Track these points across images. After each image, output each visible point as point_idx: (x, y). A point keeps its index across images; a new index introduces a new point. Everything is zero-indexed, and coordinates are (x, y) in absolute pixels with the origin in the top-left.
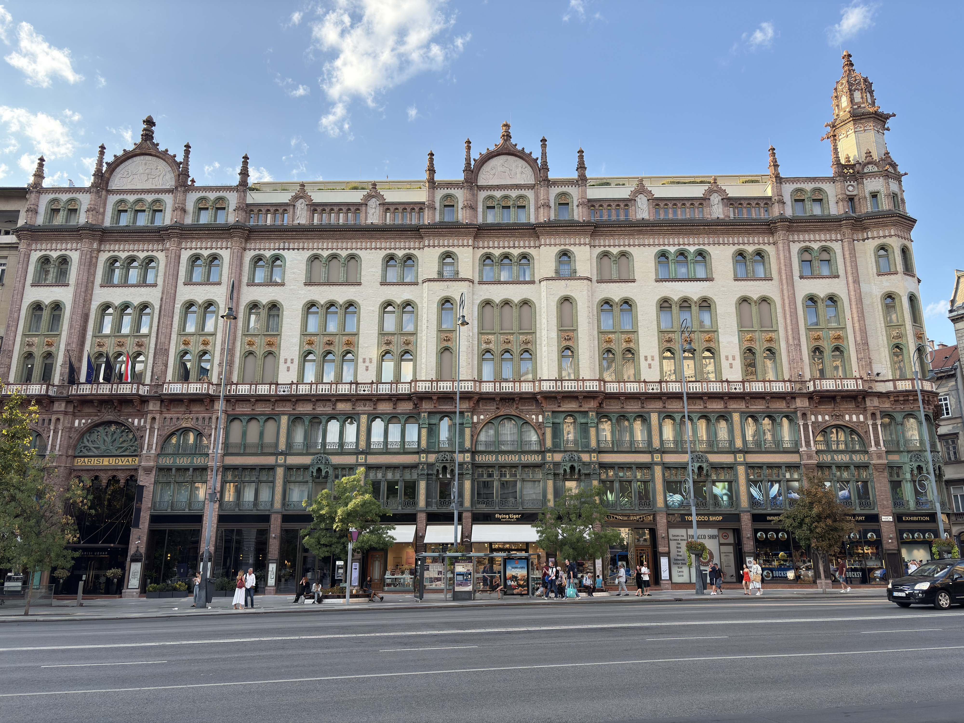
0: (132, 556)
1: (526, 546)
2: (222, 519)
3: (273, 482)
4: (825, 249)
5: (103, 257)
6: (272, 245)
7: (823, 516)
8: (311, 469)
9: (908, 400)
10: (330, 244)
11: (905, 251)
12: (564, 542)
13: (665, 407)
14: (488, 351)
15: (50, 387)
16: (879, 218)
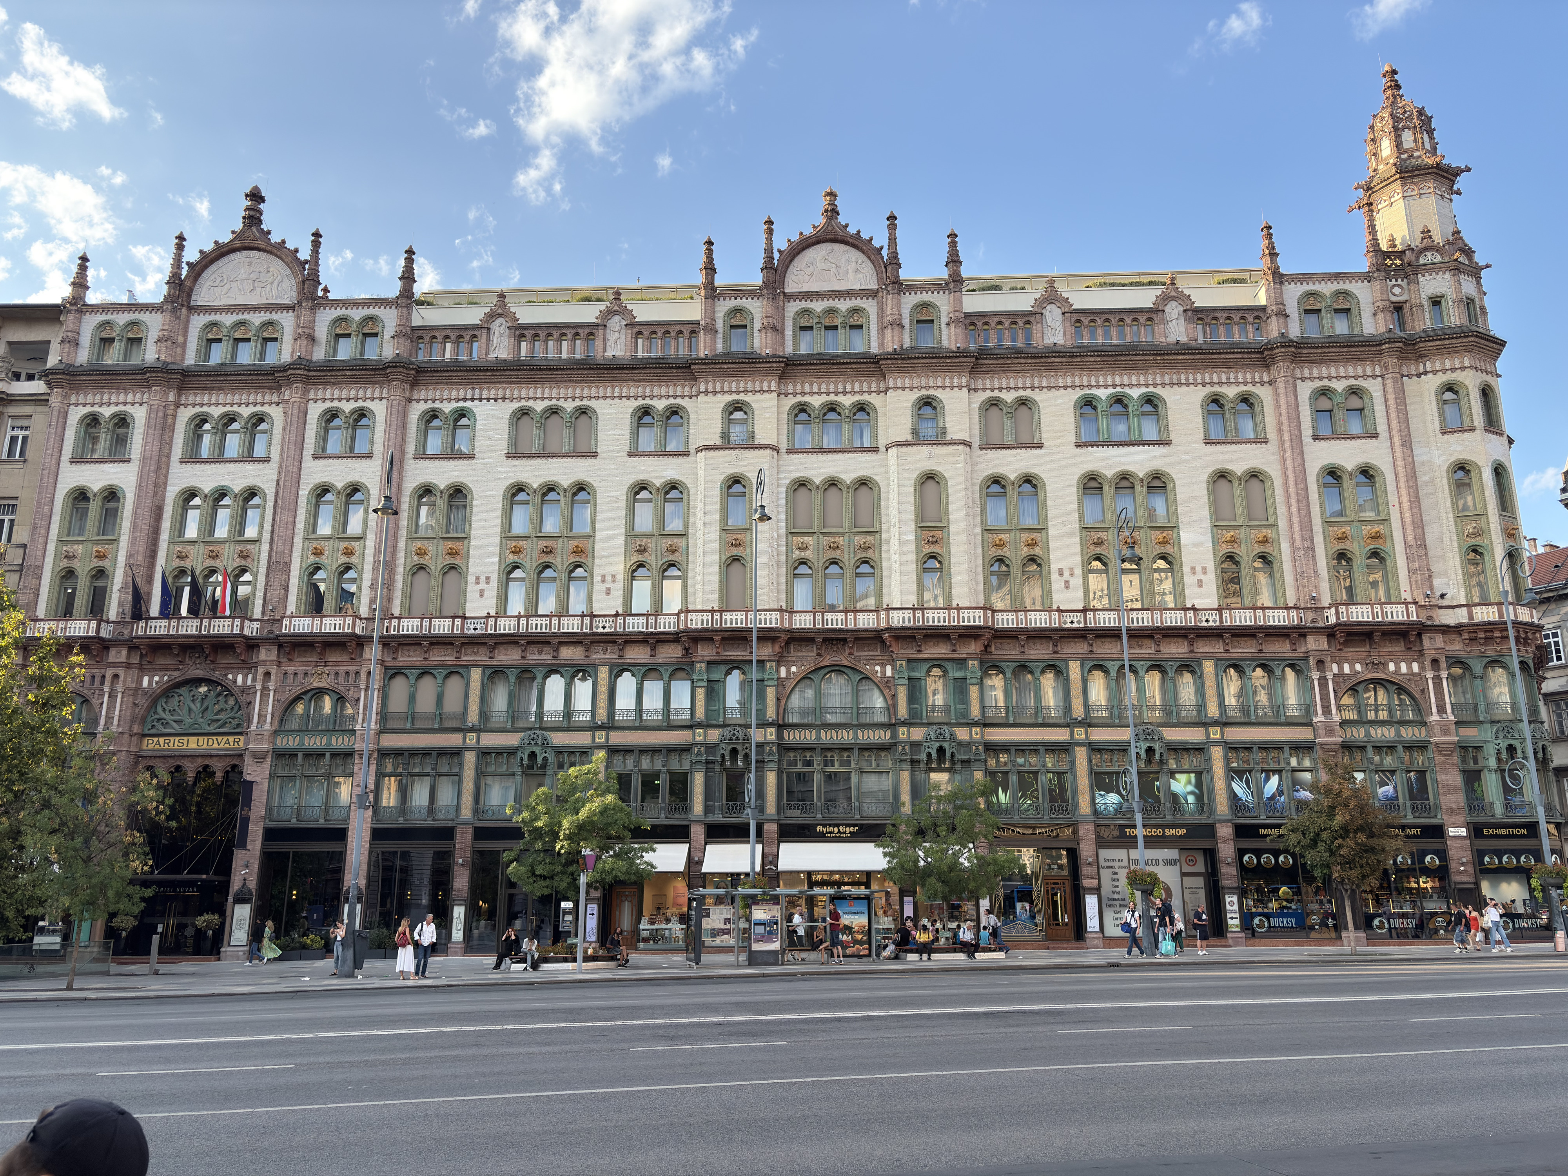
0: (236, 894)
1: (867, 878)
2: (378, 834)
3: (459, 775)
4: (1355, 391)
5: (185, 415)
6: (454, 393)
7: (1351, 828)
8: (519, 754)
9: (1492, 638)
10: (547, 391)
11: (1487, 393)
12: (927, 872)
13: (1091, 651)
14: (803, 562)
15: (103, 625)
16: (1445, 339)
